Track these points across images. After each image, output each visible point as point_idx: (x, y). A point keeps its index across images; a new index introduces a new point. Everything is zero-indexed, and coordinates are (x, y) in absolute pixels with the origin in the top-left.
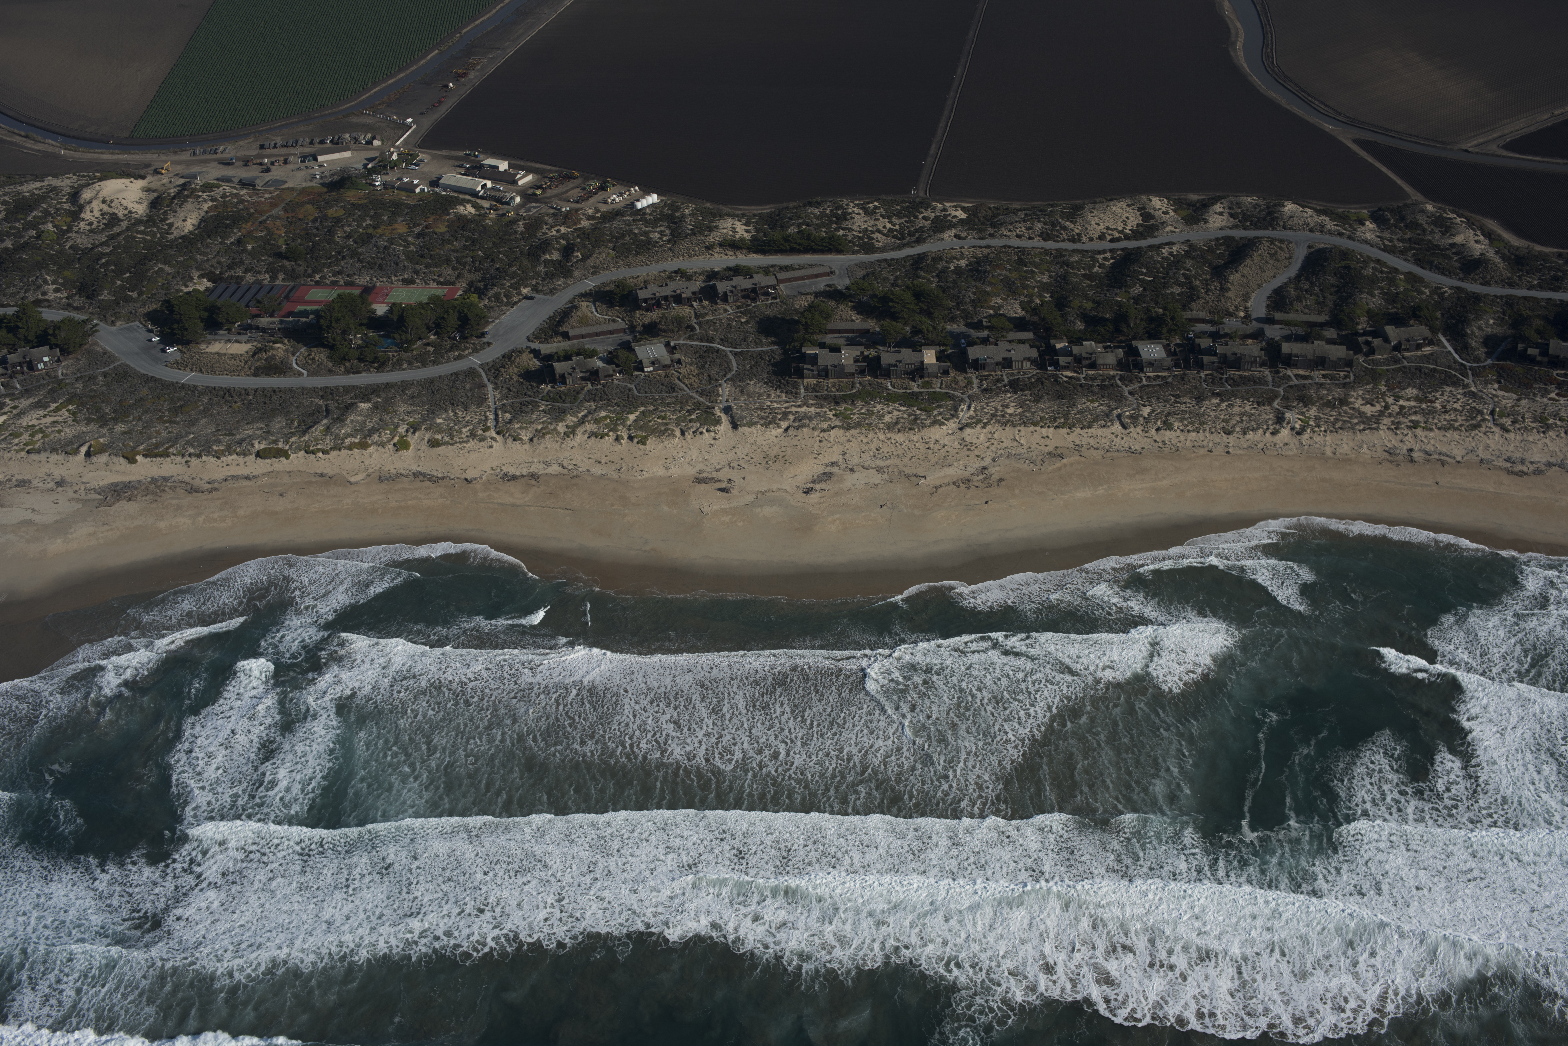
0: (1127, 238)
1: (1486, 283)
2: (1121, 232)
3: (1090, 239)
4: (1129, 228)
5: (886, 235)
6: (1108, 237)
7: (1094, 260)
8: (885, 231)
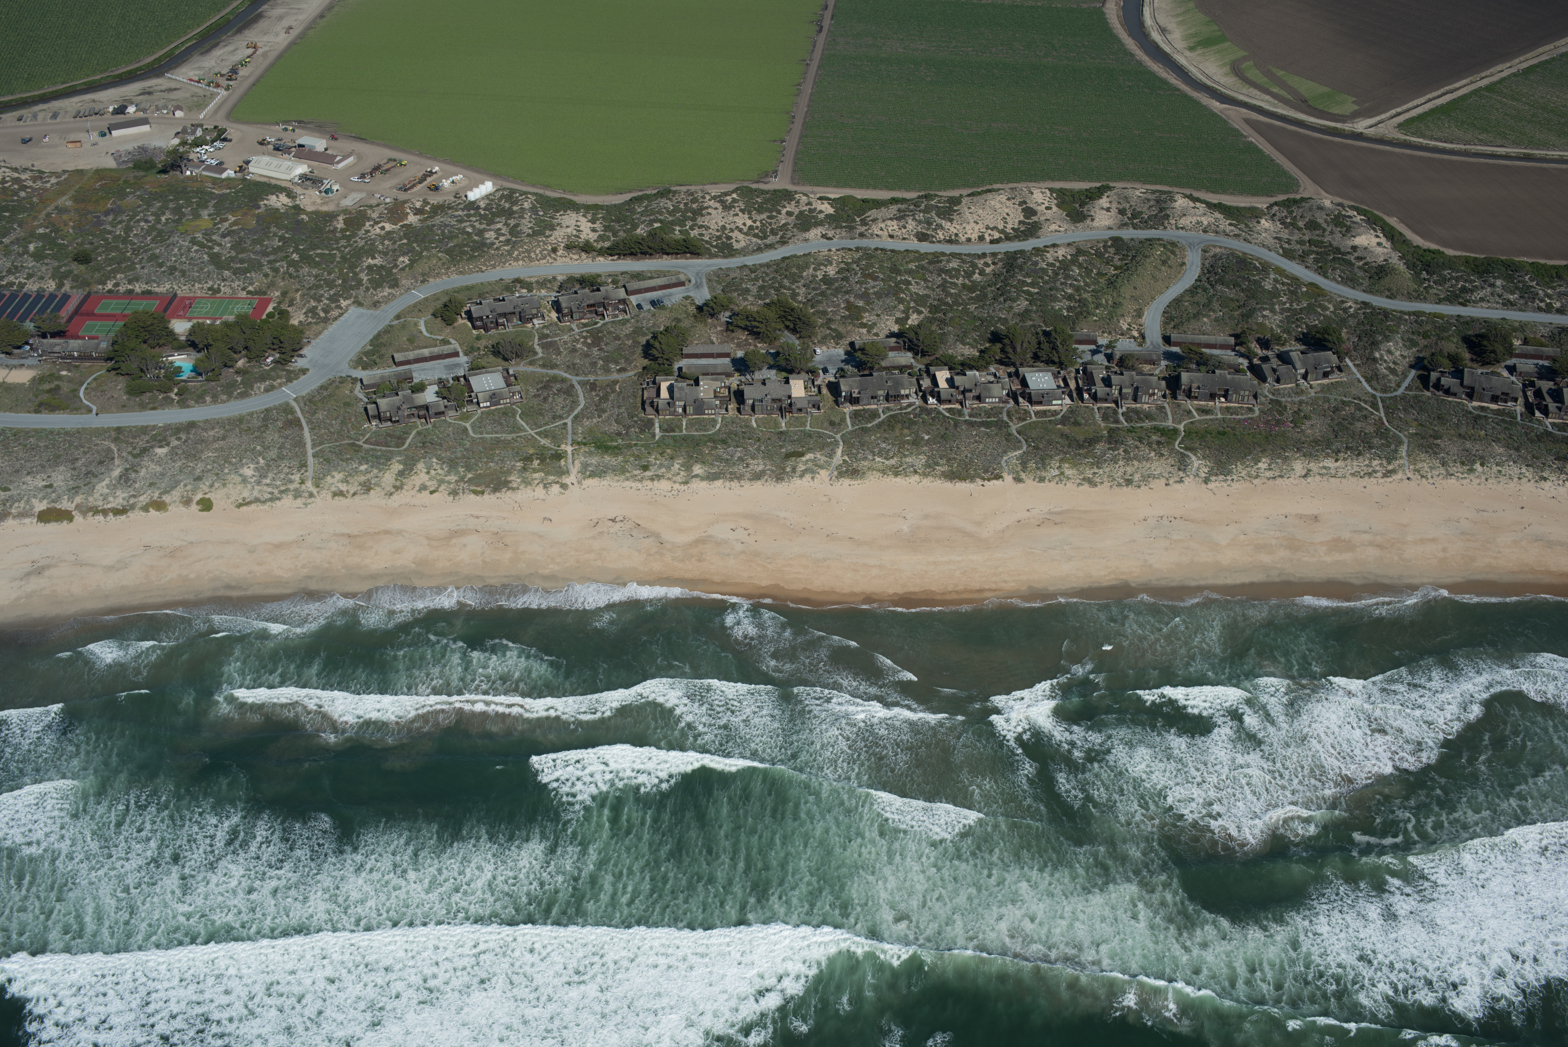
0: (1008, 238)
1: (1391, 297)
2: (1002, 231)
3: (969, 240)
4: (1010, 226)
5: (746, 234)
6: (988, 238)
7: (974, 266)
8: (745, 229)
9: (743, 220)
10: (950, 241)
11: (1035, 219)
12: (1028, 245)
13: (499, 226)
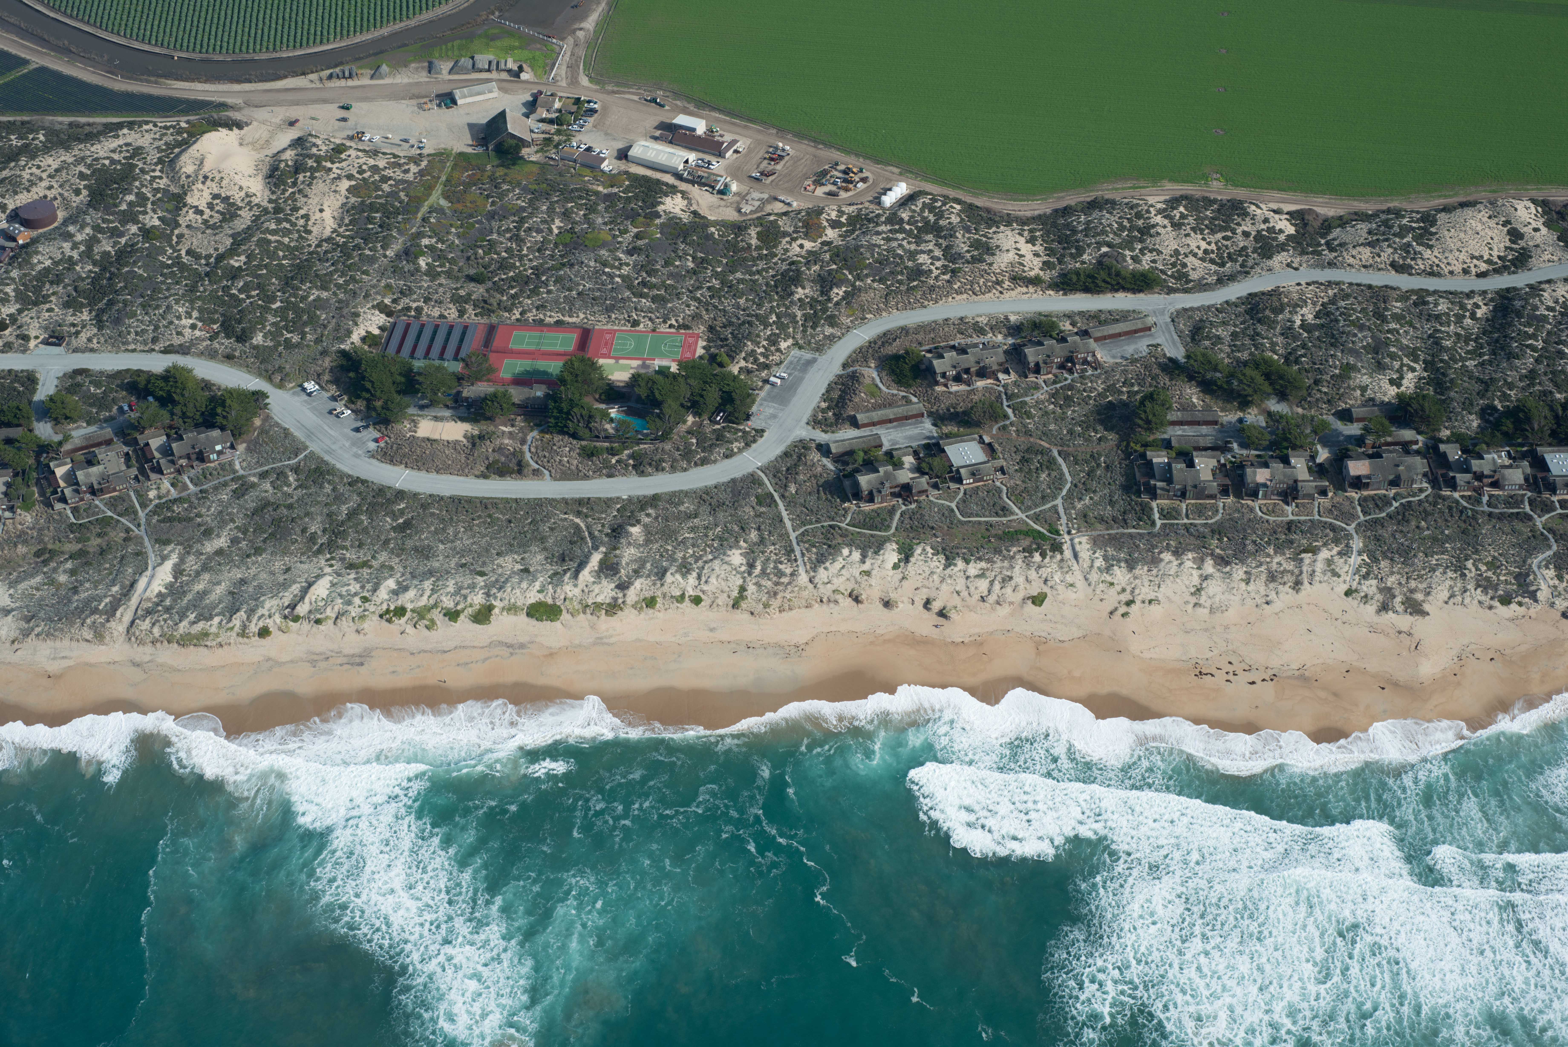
0: (1497, 271)
2: (1489, 262)
3: (1451, 273)
4: (1495, 253)
5: (1202, 260)
6: (1473, 270)
7: (1463, 307)
8: (1200, 253)
9: (1196, 242)
10: (1432, 274)
11: (1522, 243)
12: (1519, 280)
13: (931, 246)
